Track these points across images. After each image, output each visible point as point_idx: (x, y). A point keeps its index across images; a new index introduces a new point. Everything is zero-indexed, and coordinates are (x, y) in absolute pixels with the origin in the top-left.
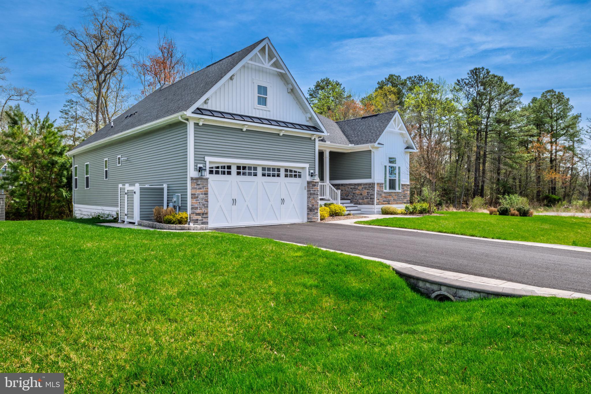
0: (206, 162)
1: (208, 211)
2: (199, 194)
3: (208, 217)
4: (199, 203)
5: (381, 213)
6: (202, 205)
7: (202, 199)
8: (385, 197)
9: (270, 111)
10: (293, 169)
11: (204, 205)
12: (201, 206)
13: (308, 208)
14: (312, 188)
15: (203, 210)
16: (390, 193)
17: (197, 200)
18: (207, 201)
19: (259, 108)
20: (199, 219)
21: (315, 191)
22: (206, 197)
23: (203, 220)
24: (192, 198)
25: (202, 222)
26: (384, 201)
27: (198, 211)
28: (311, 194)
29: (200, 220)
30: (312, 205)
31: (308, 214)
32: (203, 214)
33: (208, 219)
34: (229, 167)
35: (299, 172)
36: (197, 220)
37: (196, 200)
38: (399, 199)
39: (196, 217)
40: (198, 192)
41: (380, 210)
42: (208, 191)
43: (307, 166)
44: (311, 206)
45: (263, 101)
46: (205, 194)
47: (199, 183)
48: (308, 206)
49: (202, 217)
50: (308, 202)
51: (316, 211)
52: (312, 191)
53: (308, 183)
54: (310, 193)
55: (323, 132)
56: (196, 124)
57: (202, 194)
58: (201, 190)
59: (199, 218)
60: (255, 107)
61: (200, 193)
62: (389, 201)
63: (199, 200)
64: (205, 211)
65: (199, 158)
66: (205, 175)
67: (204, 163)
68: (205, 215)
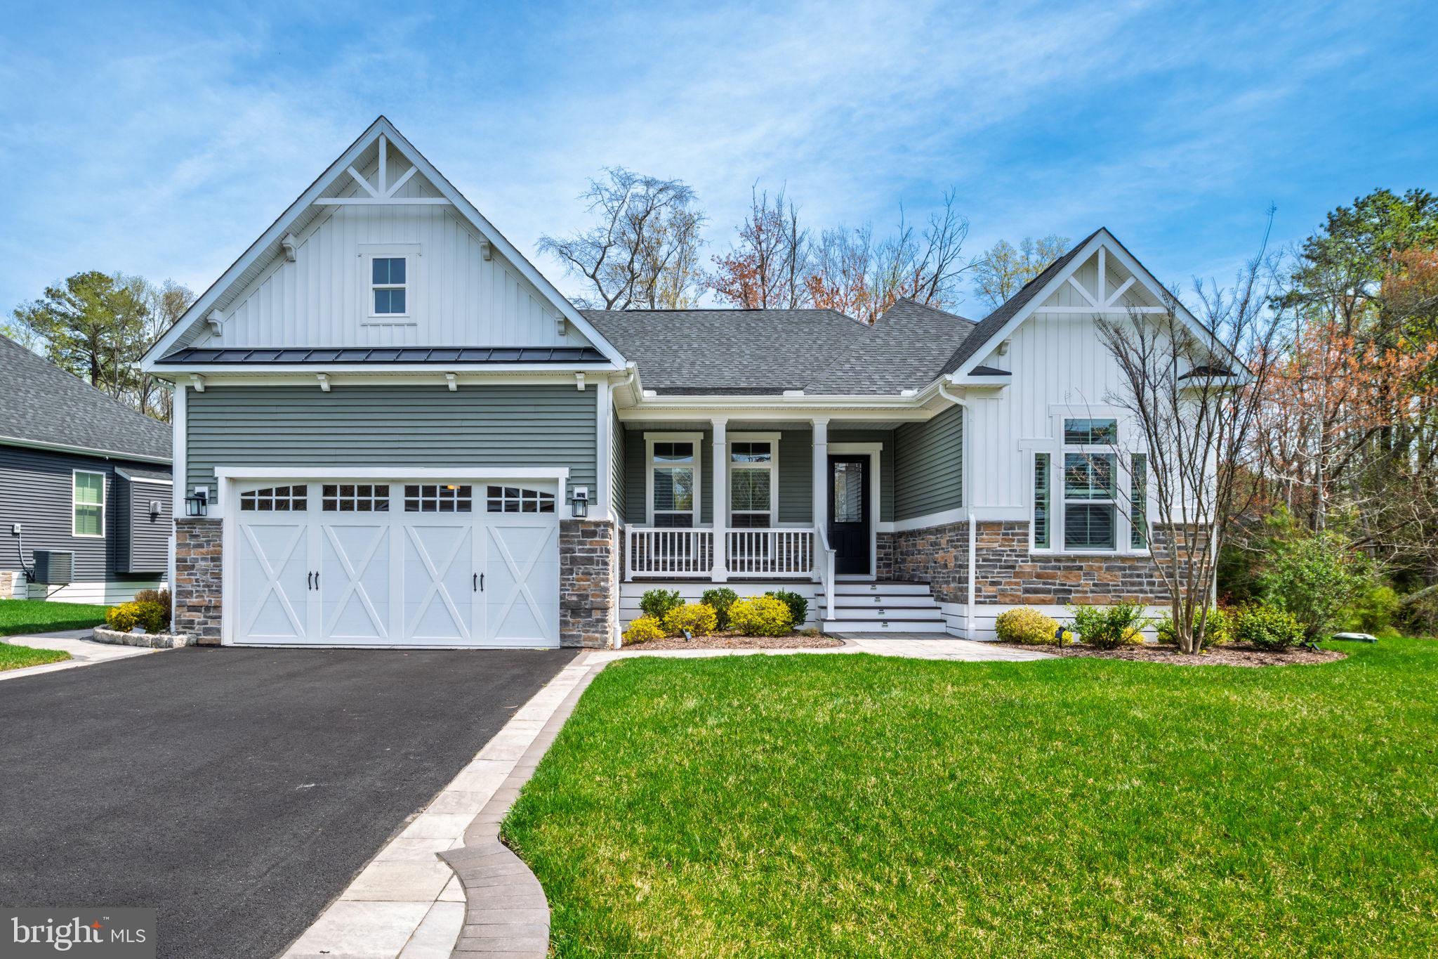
0: (216, 479)
1: (220, 602)
2: (196, 560)
3: (220, 617)
4: (197, 580)
5: (994, 636)
6: (204, 586)
7: (205, 572)
8: (1038, 576)
9: (415, 325)
10: (521, 487)
11: (208, 586)
12: (201, 589)
13: (564, 605)
14: (581, 543)
15: (207, 599)
16: (1069, 559)
17: (191, 574)
18: (218, 576)
19: (379, 321)
20: (197, 620)
21: (594, 551)
22: (214, 566)
23: (206, 623)
24: (178, 568)
25: (205, 628)
26: (1027, 591)
27: (194, 601)
28: (574, 561)
29: (199, 624)
30: (578, 595)
31: (564, 623)
32: (208, 608)
33: (220, 623)
34: (301, 490)
35: (543, 495)
36: (192, 622)
37: (188, 575)
38: (1133, 584)
39: (188, 614)
40: (193, 554)
41: (992, 624)
42: (220, 553)
43: (562, 473)
44: (574, 598)
45: (390, 301)
46: (213, 560)
47: (197, 531)
48: (562, 597)
49: (205, 617)
50: (562, 585)
51: (596, 615)
52: (581, 551)
53: (565, 526)
54: (572, 558)
55: (608, 361)
56: (190, 390)
57: (203, 559)
58: (201, 550)
59: (198, 617)
60: (365, 322)
61: (199, 557)
62: (1070, 591)
63: (195, 574)
64: (210, 601)
65: (200, 472)
66: (213, 512)
67: (213, 483)
68: (214, 610)
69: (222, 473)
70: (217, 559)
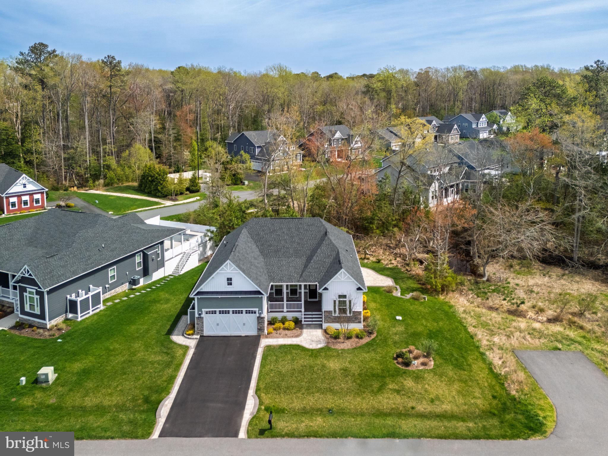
1: (203, 329)
7: (201, 325)
8: (334, 319)
9: (234, 287)
10: (251, 310)
11: (202, 327)
12: (200, 327)
15: (201, 329)
16: (339, 316)
18: (203, 325)
19: (228, 287)
21: (262, 321)
24: (197, 324)
25: (201, 333)
26: (332, 321)
27: (199, 329)
31: (258, 331)
34: (215, 311)
35: (254, 311)
36: (199, 332)
38: (350, 320)
43: (257, 309)
44: (260, 328)
45: (230, 284)
47: (199, 319)
48: (257, 328)
50: (258, 326)
51: (263, 330)
52: (260, 321)
53: (258, 317)
60: (226, 287)
62: (339, 321)
63: (199, 325)
65: (200, 310)
66: (202, 316)
67: (202, 312)
68: (202, 331)
69: (203, 310)
70: (203, 323)
